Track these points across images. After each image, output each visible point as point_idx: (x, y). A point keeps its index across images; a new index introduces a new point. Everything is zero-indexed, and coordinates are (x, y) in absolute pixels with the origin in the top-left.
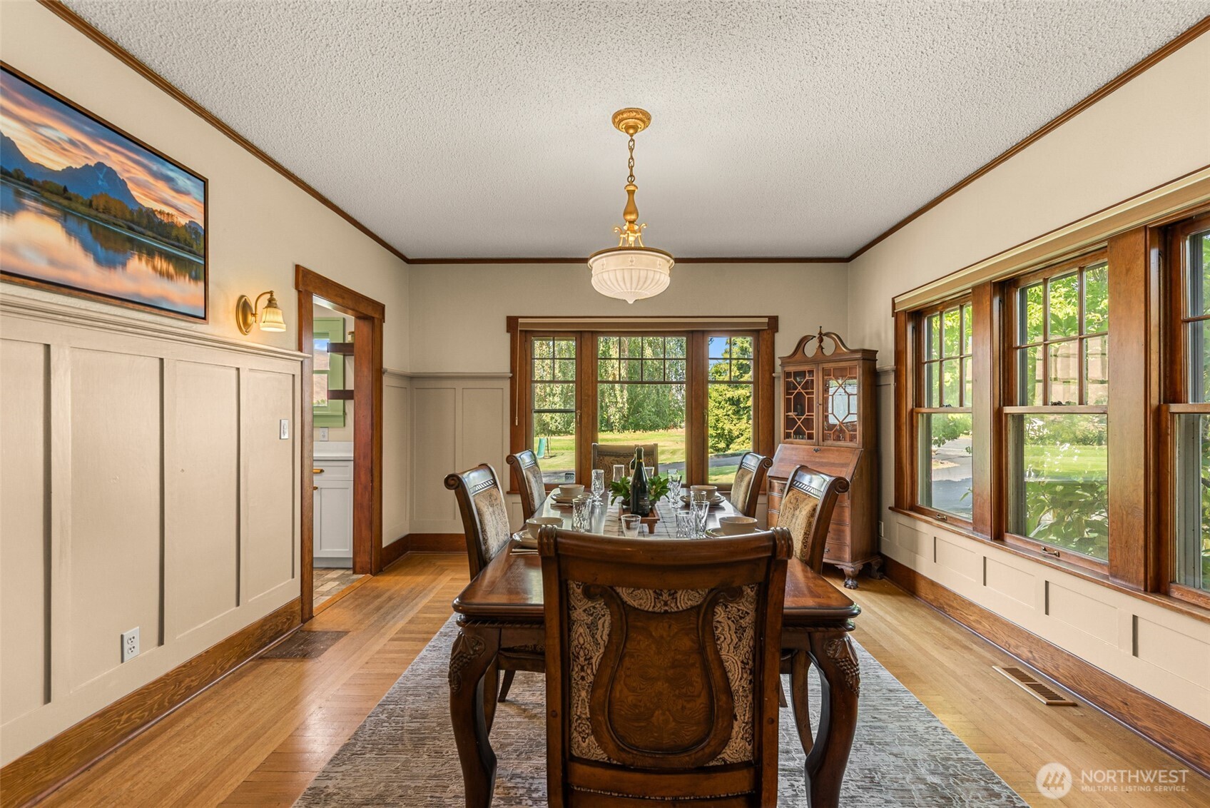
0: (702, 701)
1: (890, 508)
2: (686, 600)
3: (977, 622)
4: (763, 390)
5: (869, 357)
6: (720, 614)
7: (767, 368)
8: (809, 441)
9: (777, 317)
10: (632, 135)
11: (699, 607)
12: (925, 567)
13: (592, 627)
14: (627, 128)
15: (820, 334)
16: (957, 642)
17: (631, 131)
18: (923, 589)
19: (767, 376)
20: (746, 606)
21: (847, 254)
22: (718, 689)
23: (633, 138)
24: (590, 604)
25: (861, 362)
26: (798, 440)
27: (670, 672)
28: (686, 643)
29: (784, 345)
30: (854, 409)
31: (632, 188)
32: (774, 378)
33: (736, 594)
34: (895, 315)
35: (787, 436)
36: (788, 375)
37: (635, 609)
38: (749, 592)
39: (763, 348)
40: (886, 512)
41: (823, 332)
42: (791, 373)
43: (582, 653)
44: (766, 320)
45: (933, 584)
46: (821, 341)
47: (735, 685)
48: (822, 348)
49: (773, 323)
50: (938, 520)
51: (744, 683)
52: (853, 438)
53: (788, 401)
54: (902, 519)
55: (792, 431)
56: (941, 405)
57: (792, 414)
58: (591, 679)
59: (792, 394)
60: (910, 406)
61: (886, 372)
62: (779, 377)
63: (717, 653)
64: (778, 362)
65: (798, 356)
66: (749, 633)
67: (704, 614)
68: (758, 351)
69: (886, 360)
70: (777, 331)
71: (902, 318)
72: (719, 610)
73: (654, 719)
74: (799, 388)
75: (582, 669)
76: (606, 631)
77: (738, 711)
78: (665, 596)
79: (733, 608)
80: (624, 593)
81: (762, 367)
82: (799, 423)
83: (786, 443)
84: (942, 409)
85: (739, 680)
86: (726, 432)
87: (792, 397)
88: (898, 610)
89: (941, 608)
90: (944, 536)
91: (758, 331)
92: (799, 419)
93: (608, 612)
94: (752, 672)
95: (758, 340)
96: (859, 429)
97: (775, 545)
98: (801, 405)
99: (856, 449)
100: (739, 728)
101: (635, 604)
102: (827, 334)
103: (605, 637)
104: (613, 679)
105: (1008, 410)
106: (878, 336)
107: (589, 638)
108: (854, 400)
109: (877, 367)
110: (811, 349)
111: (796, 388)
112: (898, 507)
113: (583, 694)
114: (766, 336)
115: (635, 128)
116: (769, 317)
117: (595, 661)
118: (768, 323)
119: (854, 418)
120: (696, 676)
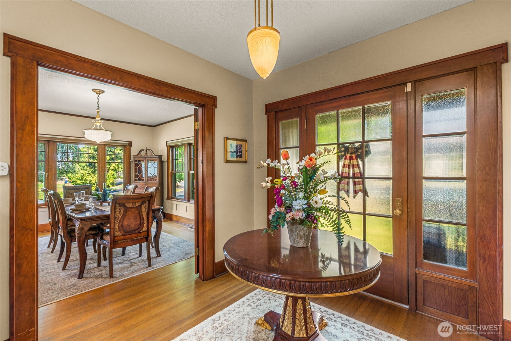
0: (139, 221)
1: (166, 199)
2: (137, 204)
3: (185, 221)
4: (127, 165)
5: (160, 157)
6: (143, 206)
7: (128, 158)
8: (143, 181)
9: (132, 142)
10: (98, 95)
11: (139, 205)
12: (174, 213)
13: (120, 212)
14: (97, 93)
15: (146, 149)
16: (181, 226)
17: (98, 94)
18: (174, 218)
19: (128, 161)
20: (147, 205)
21: (153, 125)
22: (141, 219)
23: (99, 96)
24: (120, 207)
25: (158, 158)
26: (139, 181)
27: (134, 217)
28: (137, 212)
29: (134, 151)
30: (156, 172)
31: (98, 110)
32: (130, 162)
33: (145, 203)
34: (167, 146)
35: (136, 180)
36: (136, 161)
37: (128, 207)
38: (147, 202)
39: (127, 152)
40: (165, 200)
41: (147, 149)
42: (137, 160)
43: (117, 217)
44: (128, 143)
45: (176, 216)
46: (147, 151)
47: (144, 218)
48: (147, 154)
49: (130, 144)
50: (177, 199)
51: (146, 218)
52: (156, 180)
53: (136, 169)
54: (169, 201)
55: (137, 179)
56: (178, 171)
57: (137, 173)
58: (119, 221)
59: (137, 167)
60: (171, 171)
61: (165, 162)
62: (133, 162)
63: (142, 213)
64: (132, 157)
65: (139, 155)
66: (147, 209)
67: (140, 207)
68: (125, 153)
69: (165, 158)
70: (132, 146)
71: (169, 147)
72: (142, 206)
73: (131, 226)
74: (140, 165)
75: (117, 220)
76: (123, 212)
77: (145, 223)
78: (134, 204)
79: (145, 205)
80: (126, 204)
81: (126, 158)
82: (140, 176)
83: (135, 182)
84: (178, 172)
85: (145, 217)
86: (88, 182)
87: (137, 168)
88: (168, 224)
89: (178, 221)
90: (178, 203)
91: (125, 146)
92: (140, 175)
93: (123, 208)
94: (147, 216)
95: (125, 149)
96: (158, 177)
97: (152, 194)
98: (140, 170)
99: (157, 183)
100: (145, 225)
101: (128, 206)
102: (148, 150)
103: (122, 213)
104: (123, 220)
105: (190, 172)
106: (163, 151)
107: (119, 214)
108: (156, 169)
109: (162, 160)
110: (143, 153)
111: (139, 165)
112: (168, 198)
113: (117, 224)
114: (127, 148)
115: (100, 94)
116: (129, 142)
117: (120, 218)
118: (129, 144)
119: (157, 174)
120: (138, 217)
